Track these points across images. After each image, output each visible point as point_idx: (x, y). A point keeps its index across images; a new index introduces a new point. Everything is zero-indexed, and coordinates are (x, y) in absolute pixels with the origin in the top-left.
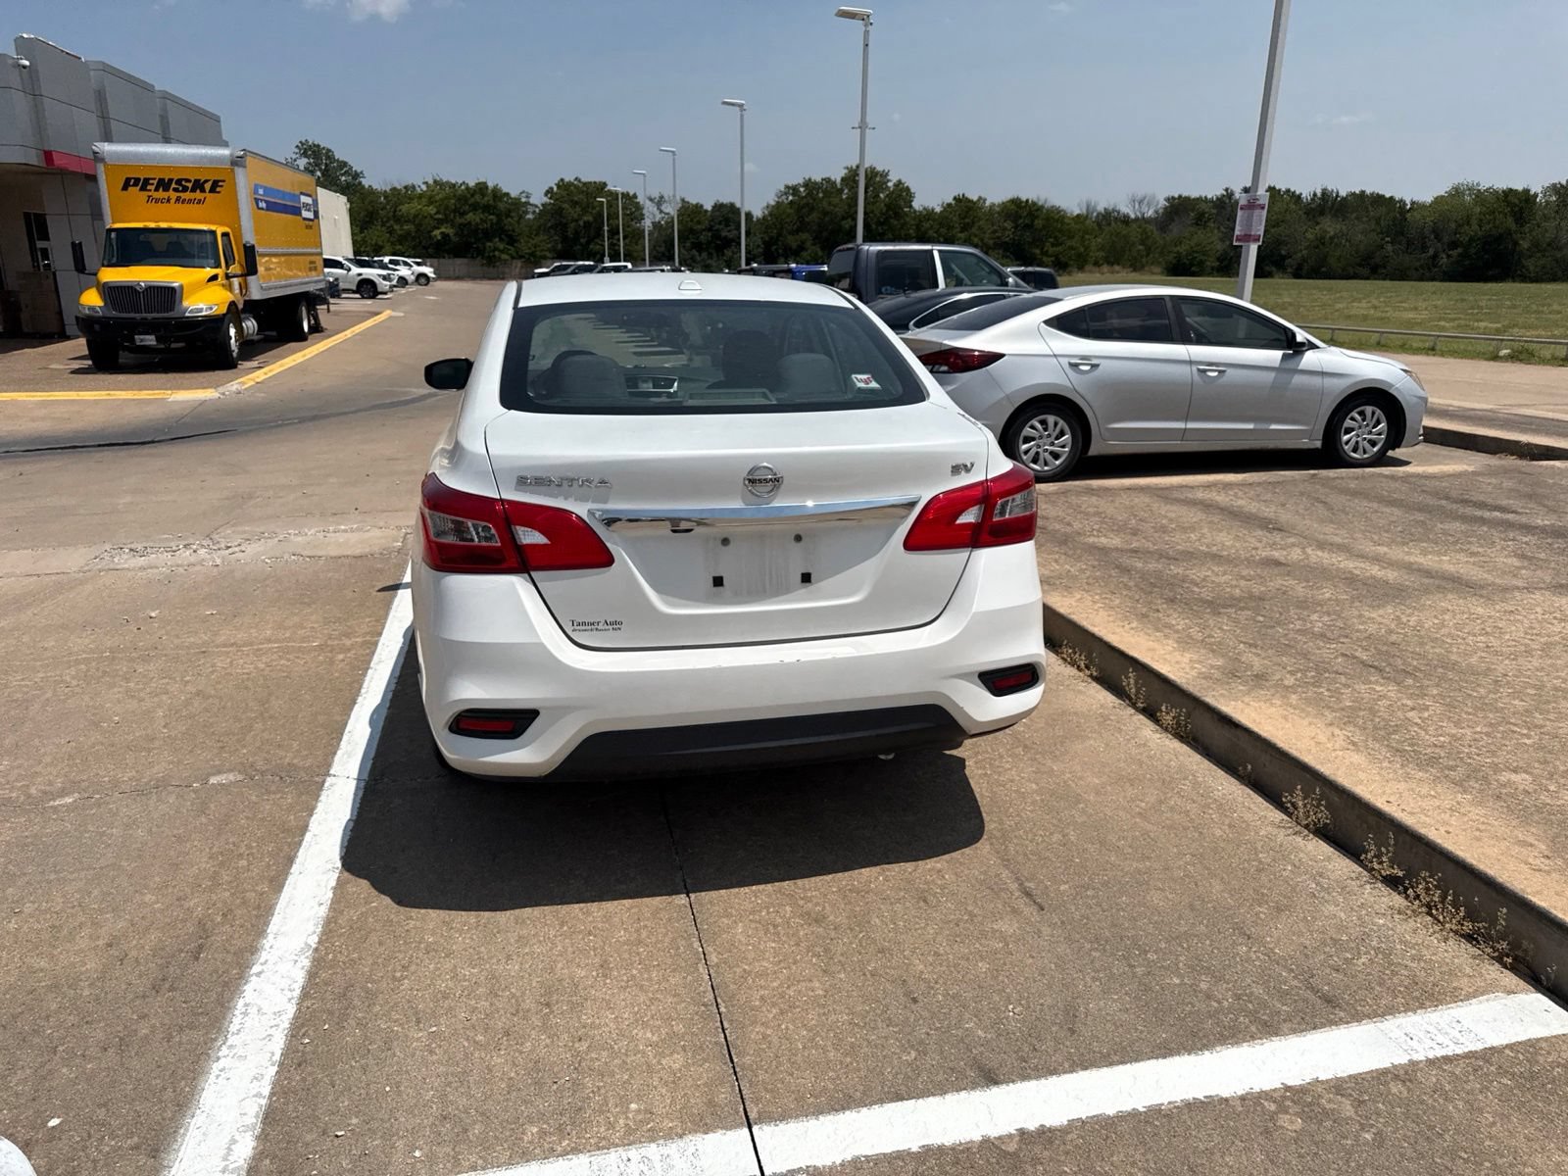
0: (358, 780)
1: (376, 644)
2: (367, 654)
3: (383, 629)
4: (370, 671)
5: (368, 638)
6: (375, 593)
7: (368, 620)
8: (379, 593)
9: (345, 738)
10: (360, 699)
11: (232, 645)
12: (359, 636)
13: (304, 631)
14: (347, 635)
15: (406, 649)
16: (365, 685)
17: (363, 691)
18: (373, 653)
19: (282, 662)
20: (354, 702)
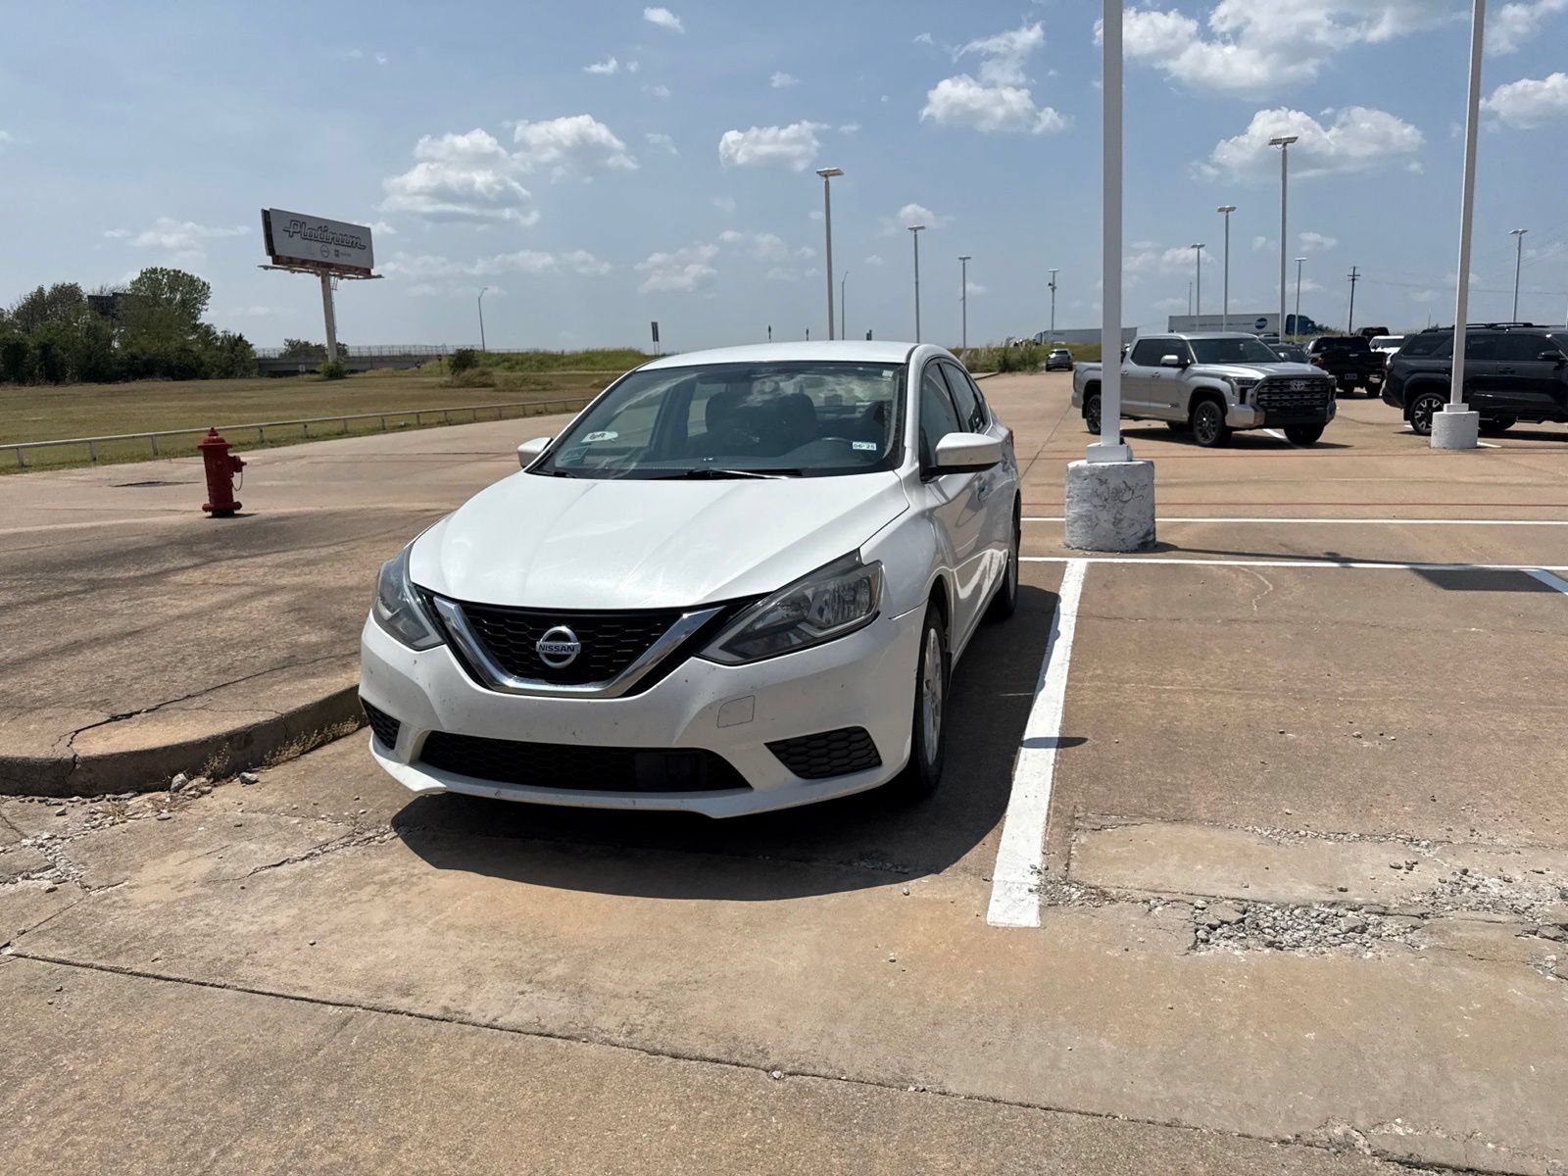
0: (1059, 613)
1: (1069, 679)
2: (1074, 671)
3: (1066, 692)
4: (1068, 659)
5: (1080, 685)
6: (1089, 737)
7: (1086, 703)
8: (1085, 736)
9: (1073, 627)
10: (1071, 644)
11: (1215, 693)
12: (1089, 687)
13: (1149, 698)
14: (1100, 689)
15: (1041, 673)
16: (1069, 652)
17: (1070, 648)
18: (1070, 672)
19: (1150, 673)
20: (1073, 642)
